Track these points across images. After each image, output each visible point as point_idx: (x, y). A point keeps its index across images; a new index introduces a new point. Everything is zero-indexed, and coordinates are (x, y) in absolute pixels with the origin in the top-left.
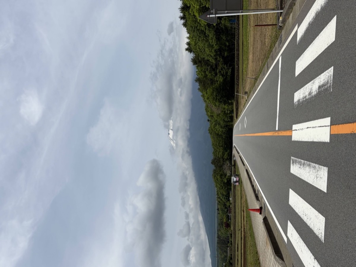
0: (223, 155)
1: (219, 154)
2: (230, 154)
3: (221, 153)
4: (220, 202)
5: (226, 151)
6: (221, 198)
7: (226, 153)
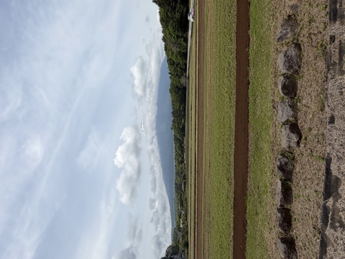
0: (180, 108)
1: (176, 108)
2: (184, 107)
3: (178, 107)
4: (177, 154)
5: (182, 105)
6: (178, 151)
7: (182, 106)
